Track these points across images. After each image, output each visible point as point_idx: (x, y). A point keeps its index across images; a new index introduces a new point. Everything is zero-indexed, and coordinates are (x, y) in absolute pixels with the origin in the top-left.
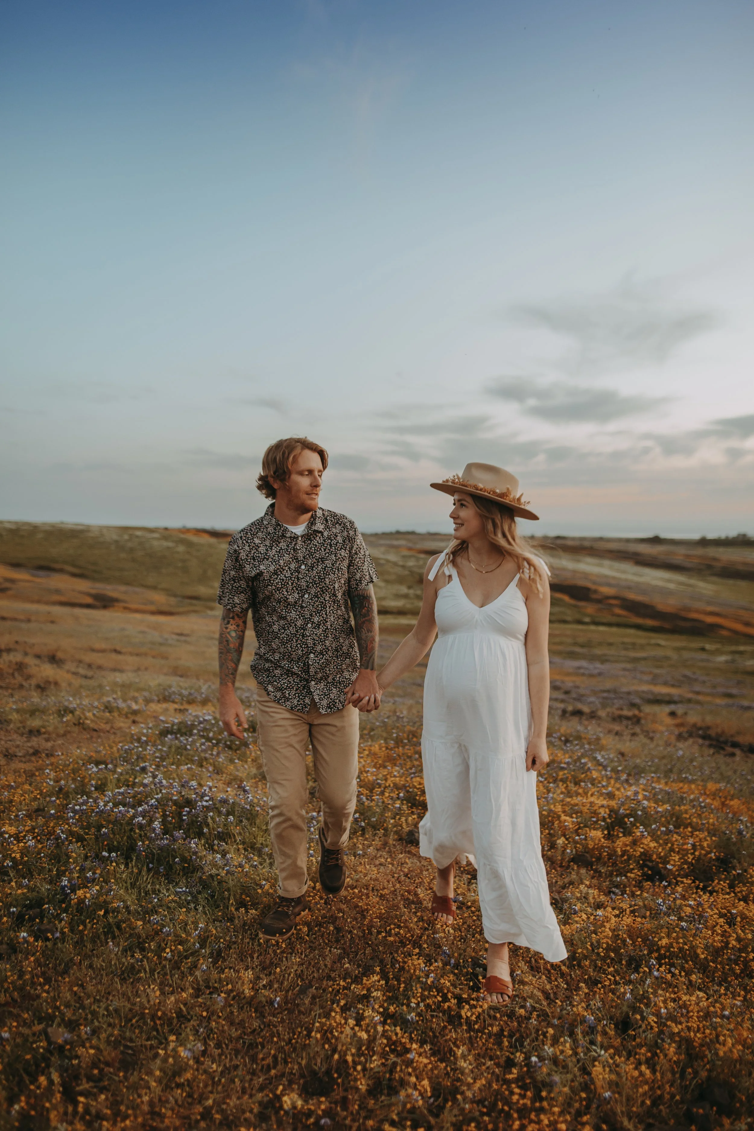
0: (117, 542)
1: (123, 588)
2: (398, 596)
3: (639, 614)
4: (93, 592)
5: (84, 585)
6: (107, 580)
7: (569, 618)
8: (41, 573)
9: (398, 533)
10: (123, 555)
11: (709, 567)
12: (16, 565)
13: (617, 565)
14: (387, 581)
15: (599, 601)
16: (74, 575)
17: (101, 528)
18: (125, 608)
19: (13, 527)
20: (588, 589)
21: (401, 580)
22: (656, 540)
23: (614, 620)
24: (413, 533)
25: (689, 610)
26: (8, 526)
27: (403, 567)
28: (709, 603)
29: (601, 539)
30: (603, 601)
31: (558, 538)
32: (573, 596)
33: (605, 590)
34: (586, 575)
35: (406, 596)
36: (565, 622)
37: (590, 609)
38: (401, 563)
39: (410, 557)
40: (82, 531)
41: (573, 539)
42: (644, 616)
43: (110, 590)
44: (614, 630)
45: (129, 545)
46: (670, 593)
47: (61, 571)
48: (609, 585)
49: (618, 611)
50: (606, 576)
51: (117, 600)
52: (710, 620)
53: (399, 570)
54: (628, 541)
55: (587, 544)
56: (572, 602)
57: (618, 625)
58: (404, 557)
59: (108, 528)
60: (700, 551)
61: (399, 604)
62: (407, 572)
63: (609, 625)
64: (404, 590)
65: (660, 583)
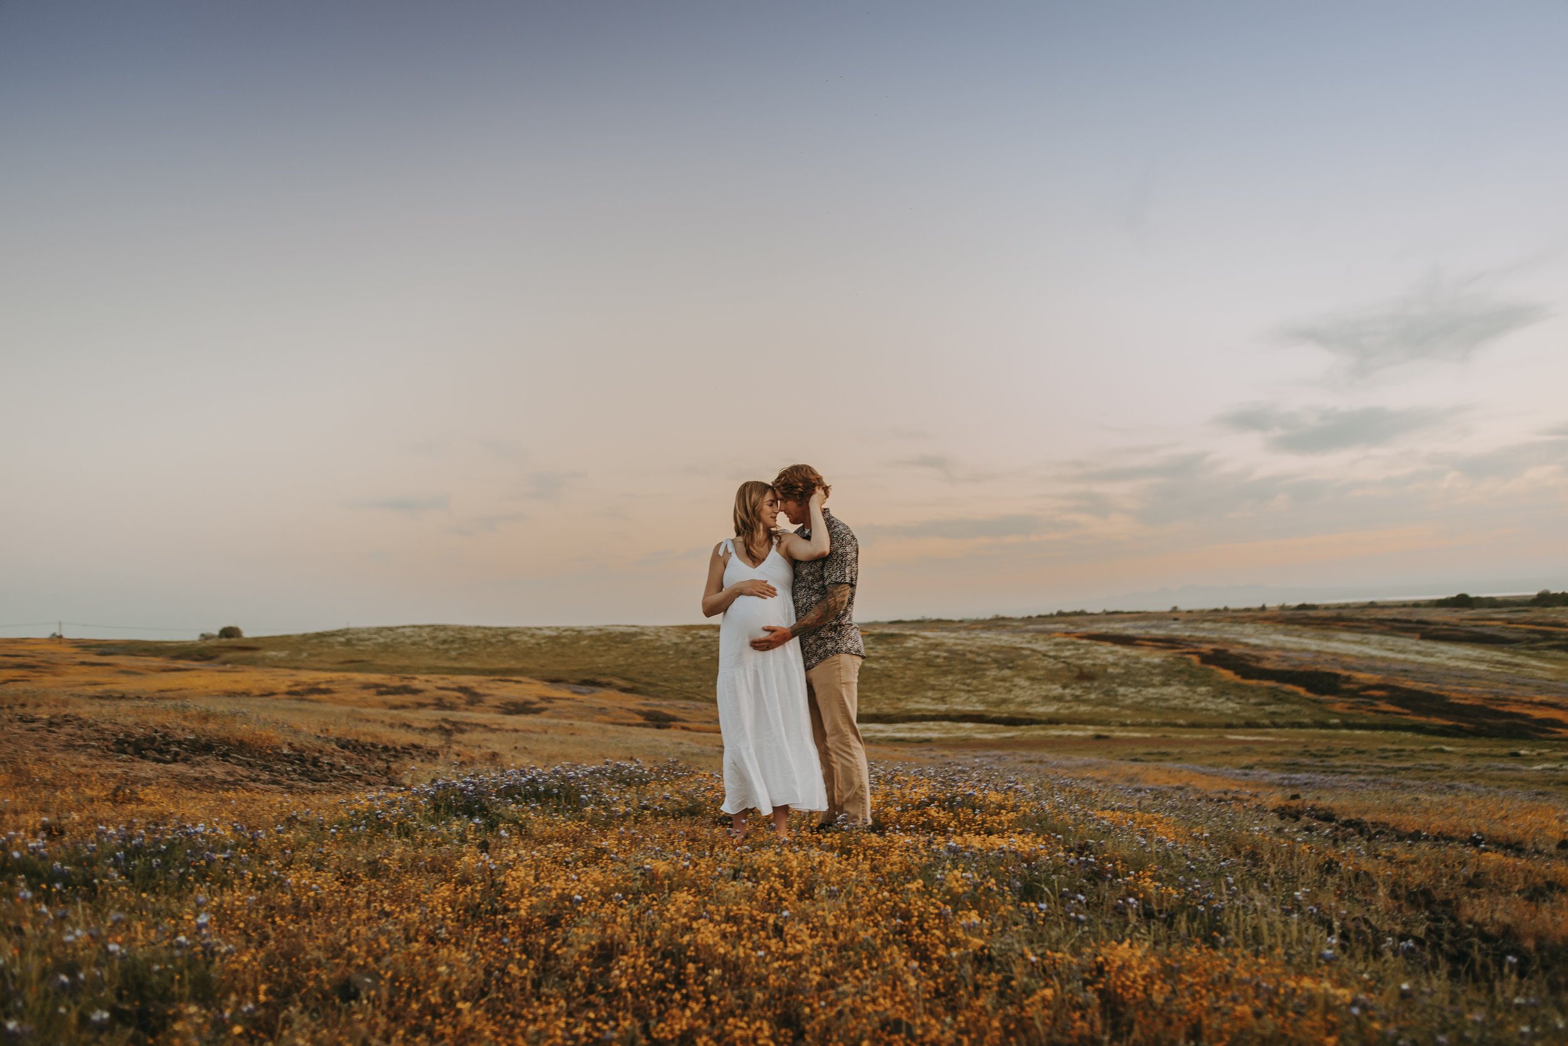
0: (676, 644)
1: (682, 703)
2: (1048, 699)
3: (1418, 711)
4: (645, 709)
5: (634, 702)
6: (663, 695)
7: (1306, 720)
8: (584, 689)
9: (1060, 614)
10: (684, 662)
11: (1548, 636)
12: (555, 681)
13: (1390, 641)
14: (1032, 679)
15: (1353, 693)
16: (624, 690)
17: (658, 629)
18: (683, 728)
19: (554, 634)
20: (1336, 676)
21: (1052, 677)
22: (1462, 601)
23: (1378, 719)
24: (1082, 613)
25: (1505, 700)
26: (548, 633)
27: (1055, 658)
28: (1540, 689)
29: (1372, 605)
30: (1360, 692)
31: (1302, 607)
32: (1310, 688)
33: (1363, 677)
34: (1336, 657)
35: (1059, 699)
36: (1301, 725)
37: (1340, 705)
38: (1052, 653)
39: (1067, 644)
40: (634, 635)
41: (1327, 608)
42: (1428, 713)
43: (665, 706)
44: (1379, 733)
45: (692, 648)
46: (1477, 677)
47: (608, 685)
48: (1374, 670)
49: (1385, 707)
50: (1372, 657)
51: (674, 719)
52: (1539, 714)
53: (1049, 663)
54: (1416, 605)
55: (1345, 613)
56: (1310, 695)
57: (1386, 727)
58: (1057, 644)
59: (667, 629)
60: (1536, 613)
61: (1051, 709)
62: (1060, 665)
63: (1372, 727)
64: (1057, 690)
65: (1463, 664)
